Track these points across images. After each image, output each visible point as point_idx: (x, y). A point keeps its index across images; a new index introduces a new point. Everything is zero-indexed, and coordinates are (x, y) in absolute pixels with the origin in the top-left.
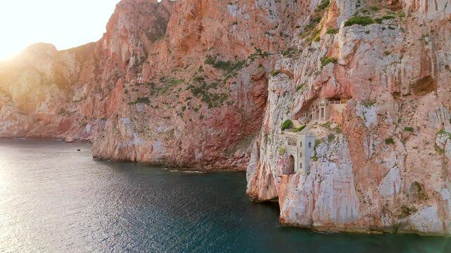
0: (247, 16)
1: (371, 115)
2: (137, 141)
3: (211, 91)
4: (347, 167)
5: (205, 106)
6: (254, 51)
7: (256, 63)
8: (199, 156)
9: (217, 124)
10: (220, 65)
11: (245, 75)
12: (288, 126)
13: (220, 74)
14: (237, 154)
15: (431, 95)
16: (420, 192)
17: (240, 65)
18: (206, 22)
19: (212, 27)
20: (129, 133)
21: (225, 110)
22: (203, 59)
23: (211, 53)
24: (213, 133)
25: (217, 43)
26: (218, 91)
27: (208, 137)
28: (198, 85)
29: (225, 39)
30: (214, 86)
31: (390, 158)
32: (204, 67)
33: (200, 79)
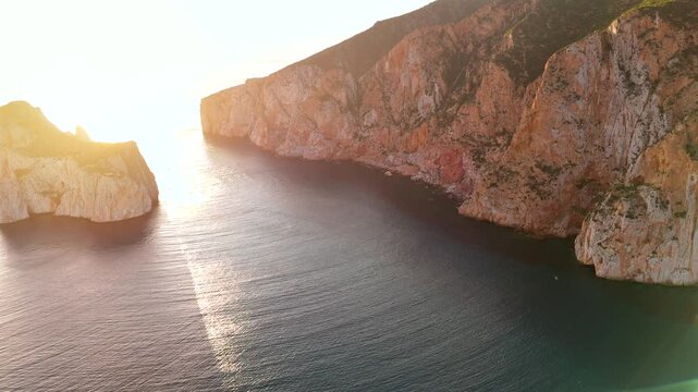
0: (564, 139)
1: (629, 249)
2: (494, 211)
3: (541, 187)
4: (619, 263)
5: (539, 199)
6: (567, 162)
7: (568, 171)
8: (536, 227)
9: (545, 209)
10: (545, 169)
11: (562, 178)
12: (600, 244)
13: (545, 176)
14: (556, 225)
15: (647, 245)
16: (639, 271)
17: (558, 171)
18: (535, 136)
19: (540, 142)
20: (489, 206)
21: (550, 201)
22: (534, 164)
23: (538, 159)
24: (542, 213)
25: (543, 153)
26: (546, 189)
27: (540, 217)
28: (532, 182)
29: (548, 151)
30: (543, 184)
31: (632, 262)
32: (536, 169)
33: (533, 178)
